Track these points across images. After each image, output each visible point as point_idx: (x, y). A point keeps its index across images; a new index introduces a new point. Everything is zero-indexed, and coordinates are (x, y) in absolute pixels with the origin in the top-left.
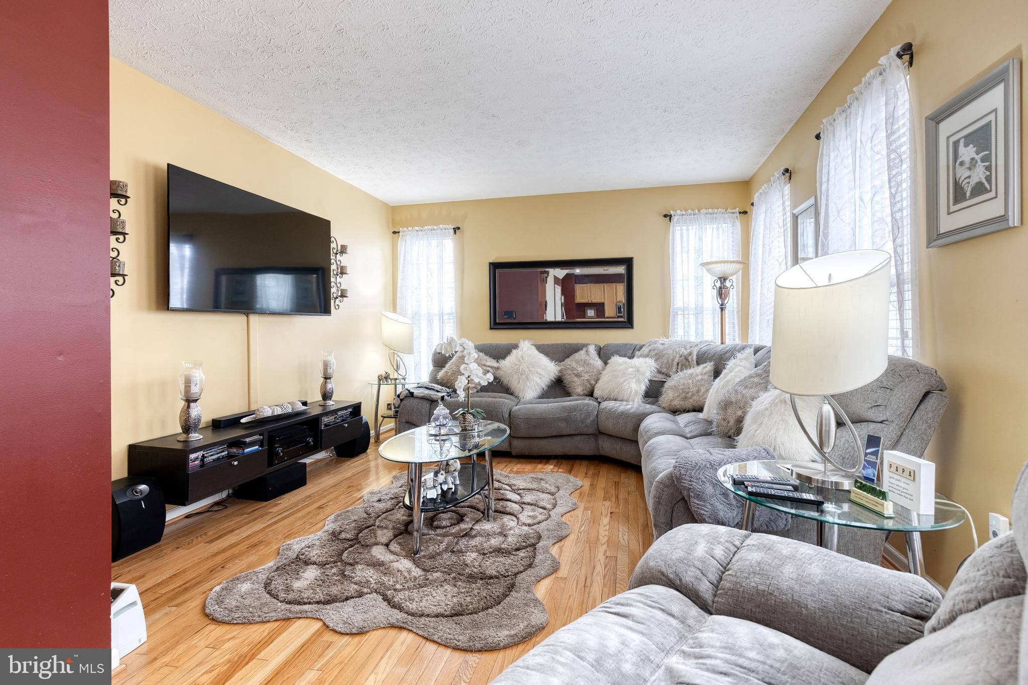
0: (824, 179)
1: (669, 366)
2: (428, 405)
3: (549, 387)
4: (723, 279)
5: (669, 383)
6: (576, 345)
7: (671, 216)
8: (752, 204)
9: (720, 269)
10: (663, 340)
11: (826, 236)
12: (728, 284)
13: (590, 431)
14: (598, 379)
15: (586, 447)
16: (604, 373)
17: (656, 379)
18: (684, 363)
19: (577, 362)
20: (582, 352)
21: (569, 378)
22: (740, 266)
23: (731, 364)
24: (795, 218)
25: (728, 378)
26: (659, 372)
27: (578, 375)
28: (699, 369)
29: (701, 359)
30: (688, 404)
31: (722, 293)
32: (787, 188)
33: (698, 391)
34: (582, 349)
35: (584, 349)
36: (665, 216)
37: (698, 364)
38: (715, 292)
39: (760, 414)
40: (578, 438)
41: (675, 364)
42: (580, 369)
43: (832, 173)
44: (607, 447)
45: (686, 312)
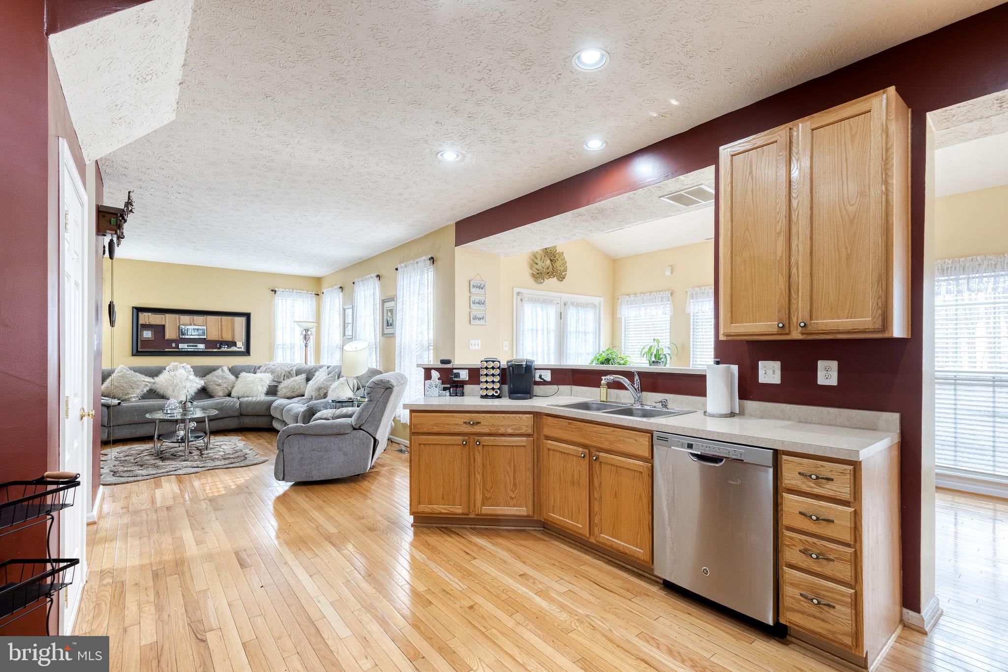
0: (356, 301)
1: (279, 377)
2: (106, 409)
3: (196, 393)
4: (307, 330)
5: (281, 386)
6: (212, 366)
7: (275, 291)
8: (323, 293)
9: (306, 325)
10: (272, 363)
11: (356, 323)
12: (309, 333)
13: (236, 414)
14: (234, 387)
15: (232, 424)
16: (237, 383)
17: (271, 385)
18: (288, 375)
19: (217, 377)
20: (219, 371)
21: (212, 387)
22: (316, 324)
23: (317, 374)
24: (344, 310)
25: (317, 379)
26: (274, 381)
27: (219, 385)
28: (299, 377)
29: (298, 373)
30: (294, 394)
31: (306, 337)
32: (341, 294)
33: (300, 387)
34: (218, 369)
35: (220, 369)
36: (272, 291)
37: (297, 375)
38: (302, 337)
39: (335, 389)
40: (227, 419)
41: (283, 375)
42: (220, 381)
43: (358, 300)
44: (248, 422)
45: (284, 347)
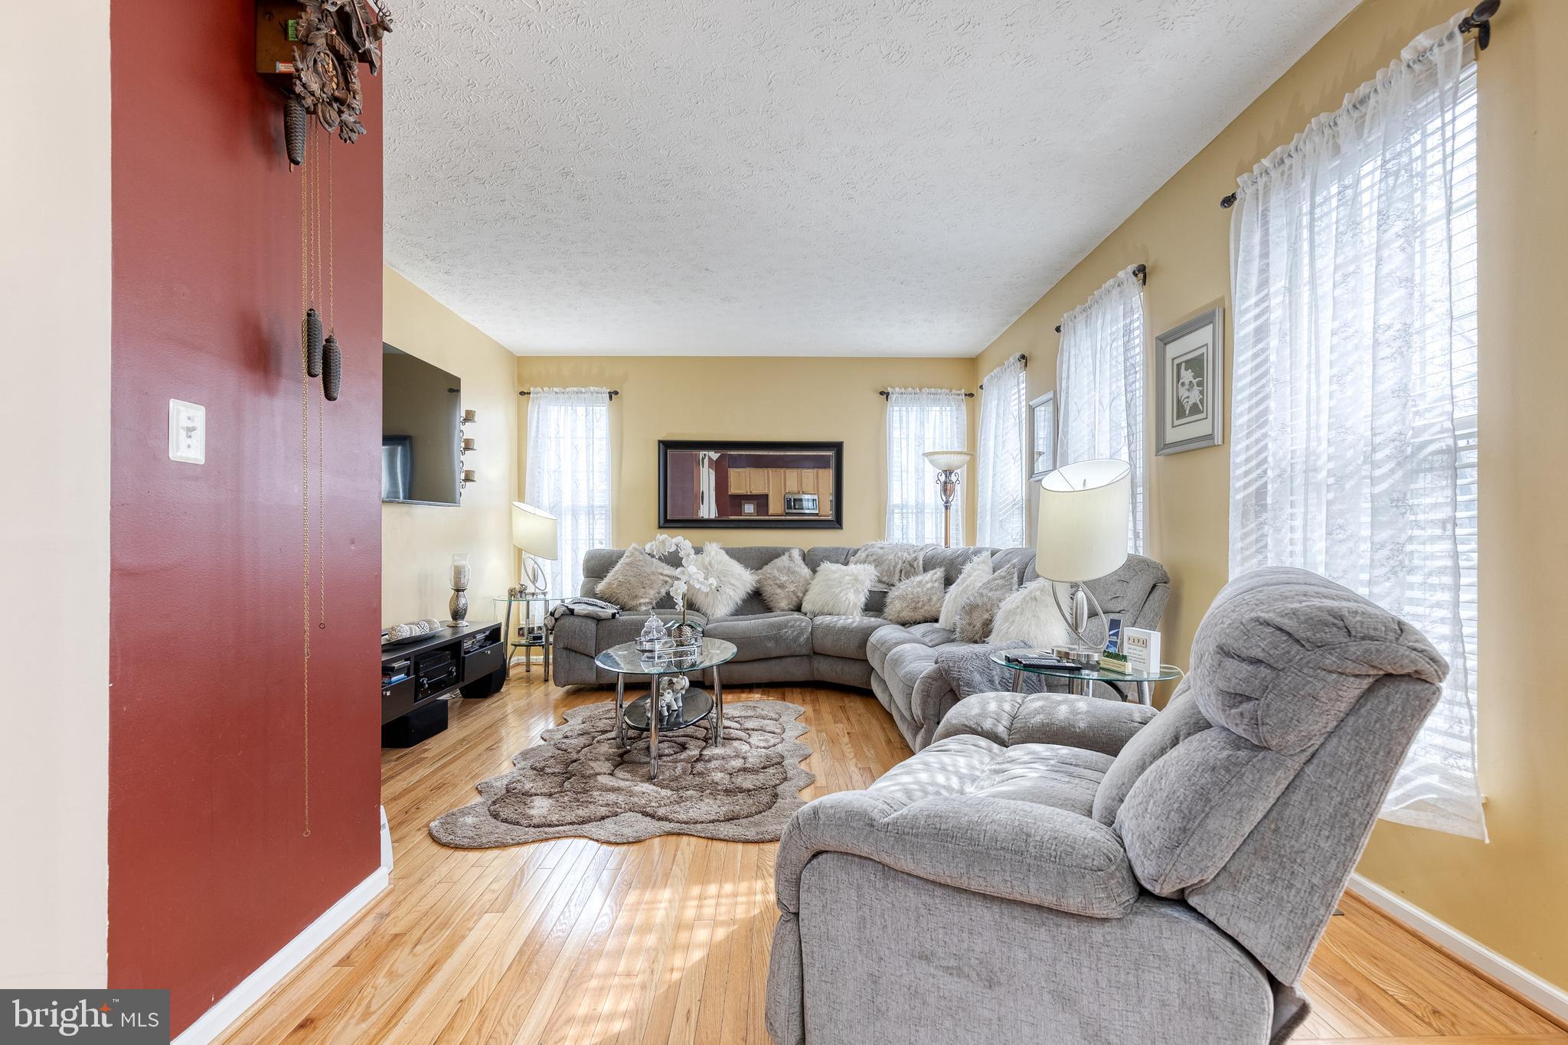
0: (1064, 375)
1: (891, 574)
2: (594, 625)
3: (744, 601)
4: (948, 472)
5: (893, 594)
6: (775, 549)
7: (888, 394)
8: (981, 387)
9: (945, 461)
10: (879, 544)
11: (1066, 434)
12: (953, 478)
13: (804, 651)
14: (807, 591)
15: (798, 671)
16: (814, 582)
17: (876, 589)
18: (909, 570)
19: (780, 570)
20: (785, 558)
21: (769, 590)
22: (967, 458)
23: (967, 568)
24: (1031, 410)
25: (968, 582)
26: (880, 581)
27: (782, 586)
28: (929, 575)
29: (928, 566)
30: (918, 616)
31: (947, 489)
32: (1022, 375)
33: (930, 600)
34: (784, 554)
35: (787, 554)
36: (882, 393)
37: (925, 570)
38: (939, 487)
39: (1012, 613)
40: (789, 660)
41: (898, 571)
42: (784, 578)
44: (826, 670)
45: (904, 511)
